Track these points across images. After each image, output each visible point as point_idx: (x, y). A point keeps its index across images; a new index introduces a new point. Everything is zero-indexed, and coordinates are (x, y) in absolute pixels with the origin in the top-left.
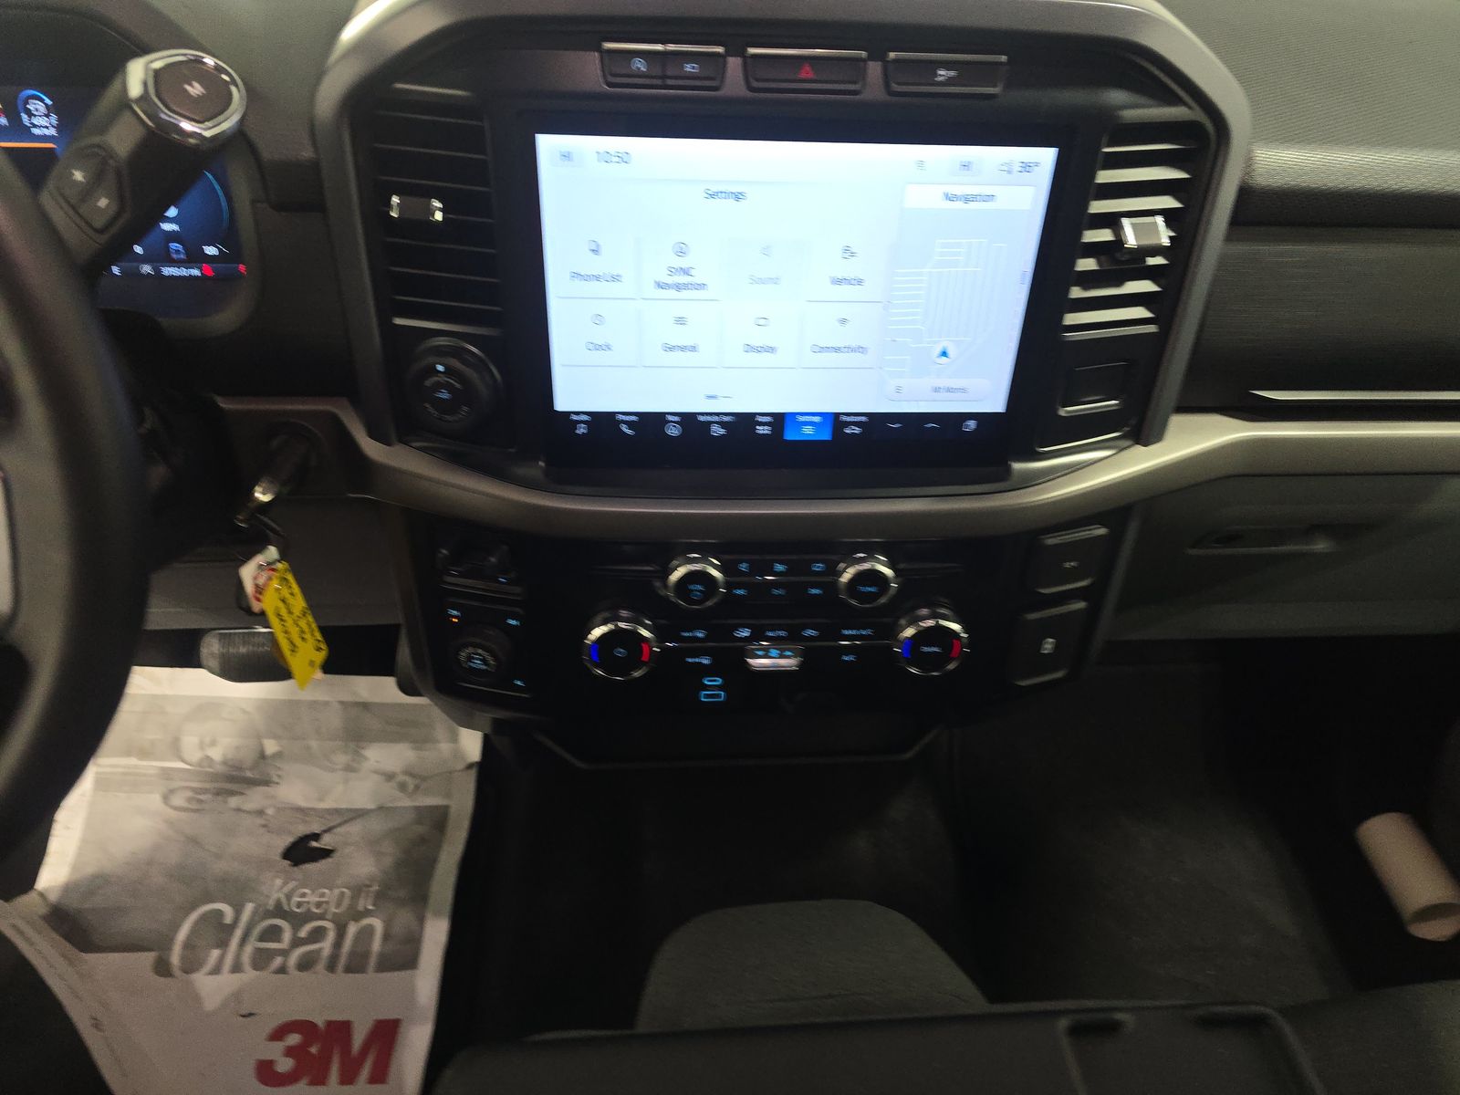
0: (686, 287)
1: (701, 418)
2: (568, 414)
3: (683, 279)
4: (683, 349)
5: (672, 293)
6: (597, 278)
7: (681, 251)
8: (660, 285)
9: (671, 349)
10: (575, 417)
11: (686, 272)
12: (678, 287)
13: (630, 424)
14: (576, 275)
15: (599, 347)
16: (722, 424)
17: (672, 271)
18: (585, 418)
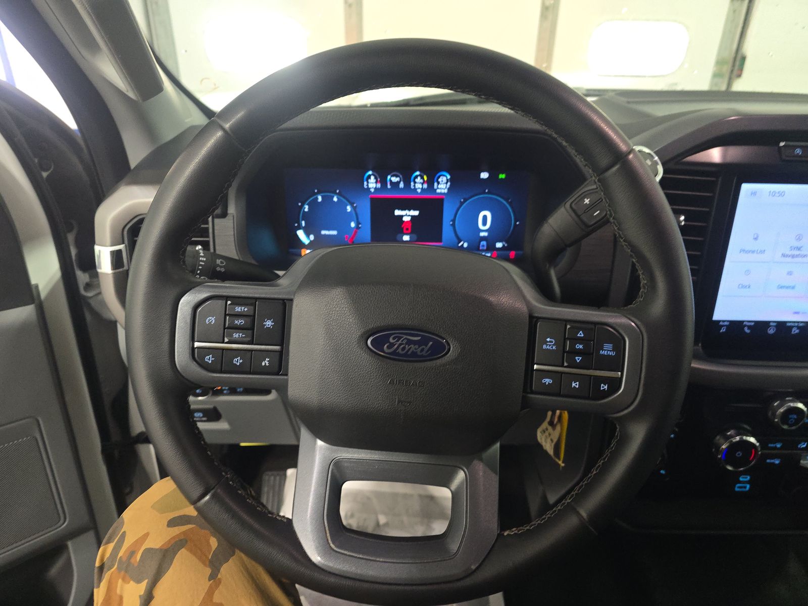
0: (797, 256)
1: (788, 324)
2: (719, 321)
3: (796, 252)
4: (787, 287)
5: (789, 259)
6: (753, 252)
7: (799, 238)
8: (784, 255)
9: (782, 287)
10: (721, 323)
11: (799, 249)
12: (793, 256)
13: (749, 327)
14: (742, 251)
15: (744, 287)
16: (798, 327)
17: (792, 248)
18: (726, 323)
